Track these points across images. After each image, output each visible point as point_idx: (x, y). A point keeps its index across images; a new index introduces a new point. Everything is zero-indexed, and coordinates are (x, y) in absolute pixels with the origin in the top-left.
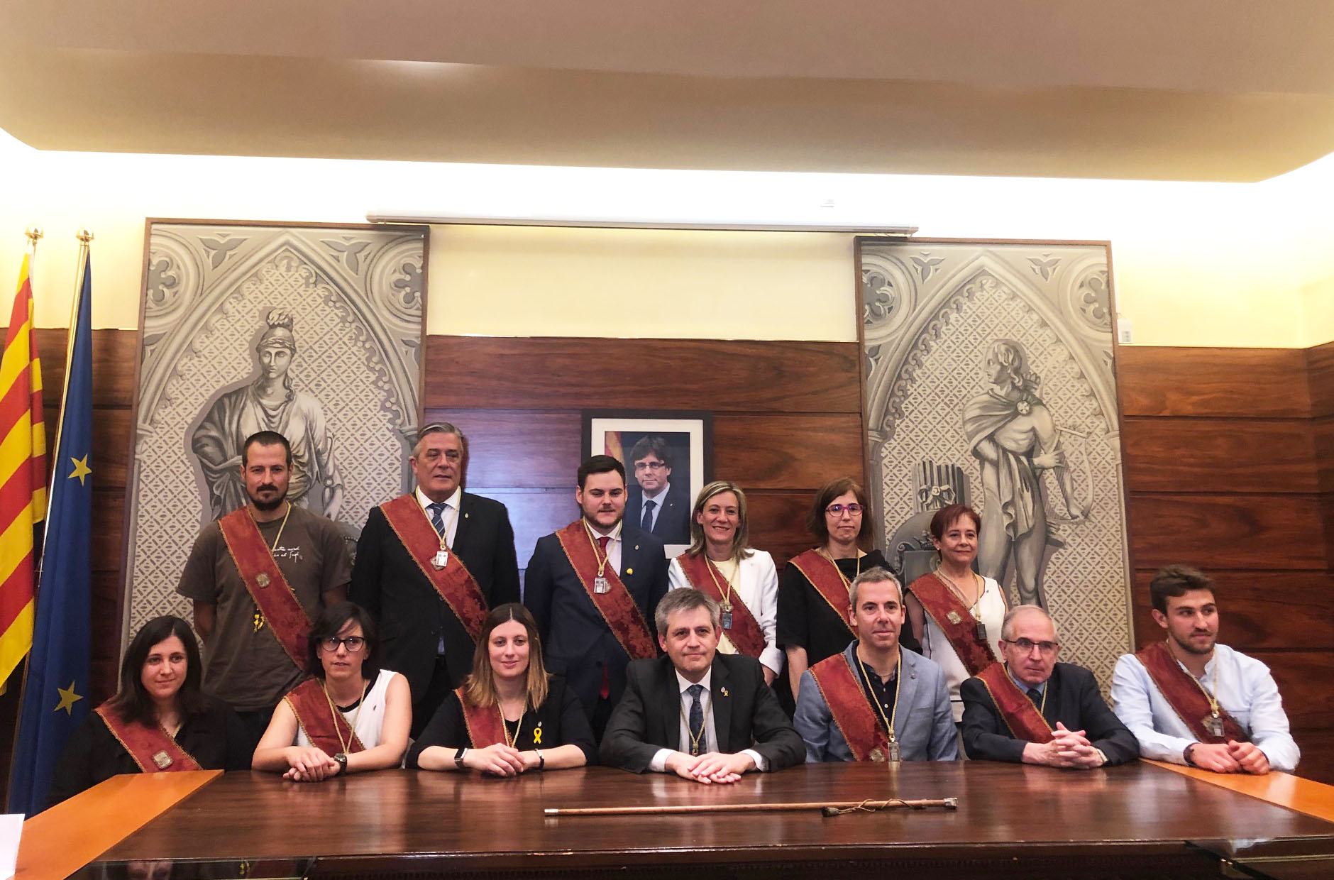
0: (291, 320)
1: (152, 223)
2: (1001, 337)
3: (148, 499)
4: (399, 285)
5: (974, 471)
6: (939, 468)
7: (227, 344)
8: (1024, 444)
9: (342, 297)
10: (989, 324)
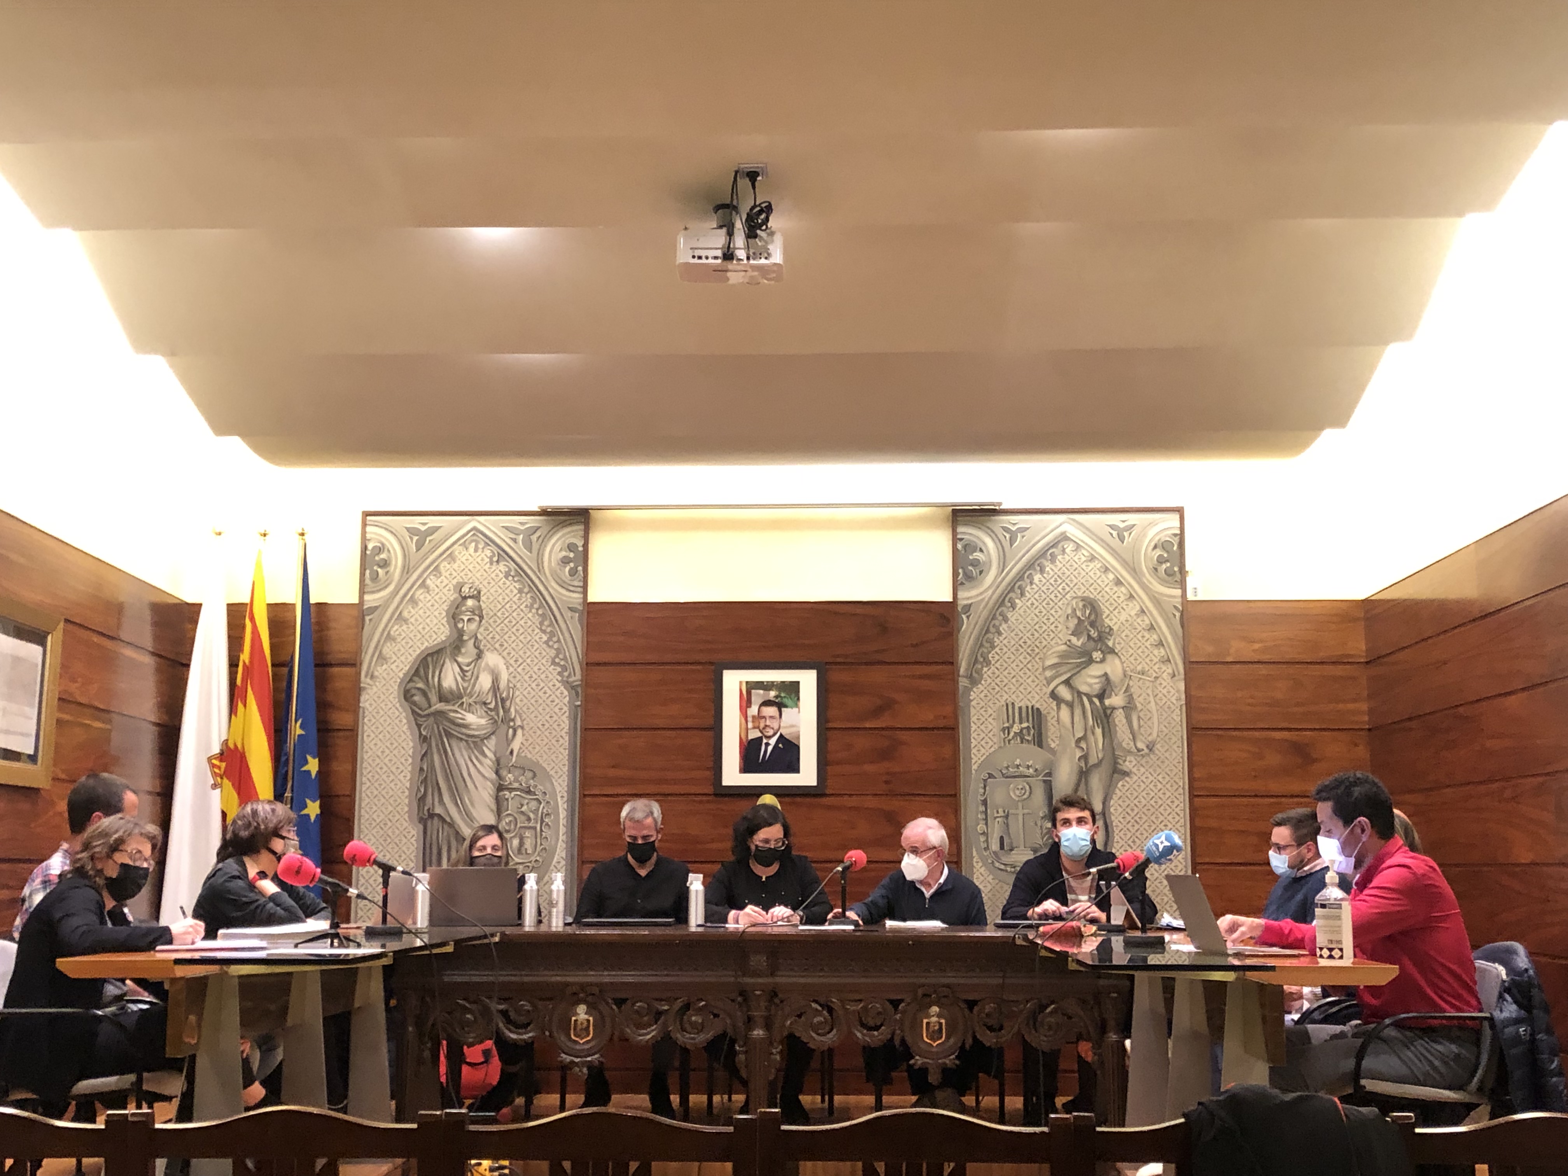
0: (479, 592)
1: (367, 515)
2: (1079, 594)
3: (370, 739)
4: (565, 561)
6: (1020, 708)
7: (428, 613)
8: (1097, 688)
9: (520, 573)
10: (1069, 583)
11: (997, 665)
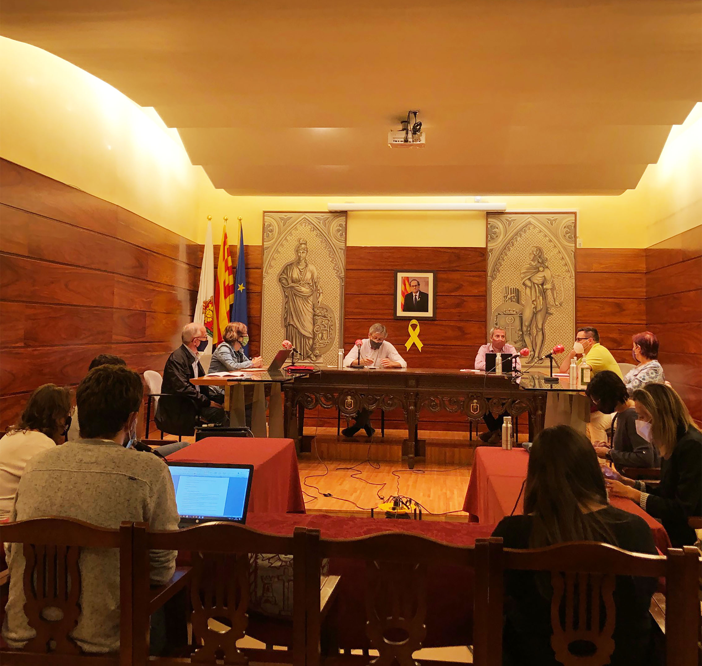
0: (306, 242)
1: (265, 212)
2: (535, 245)
3: (267, 296)
4: (338, 231)
7: (288, 249)
8: (541, 282)
9: (321, 235)
10: (531, 241)
11: (503, 272)
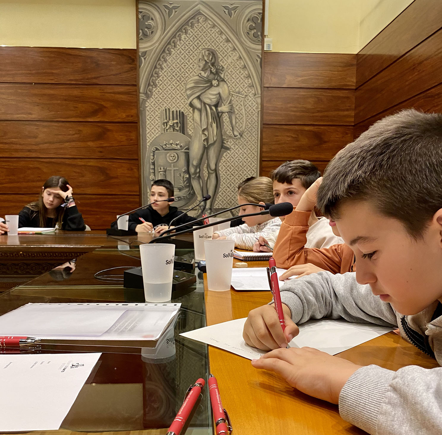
2: (206, 47)
5: (190, 113)
6: (173, 112)
8: (214, 101)
10: (201, 40)
11: (161, 87)
